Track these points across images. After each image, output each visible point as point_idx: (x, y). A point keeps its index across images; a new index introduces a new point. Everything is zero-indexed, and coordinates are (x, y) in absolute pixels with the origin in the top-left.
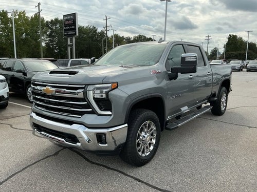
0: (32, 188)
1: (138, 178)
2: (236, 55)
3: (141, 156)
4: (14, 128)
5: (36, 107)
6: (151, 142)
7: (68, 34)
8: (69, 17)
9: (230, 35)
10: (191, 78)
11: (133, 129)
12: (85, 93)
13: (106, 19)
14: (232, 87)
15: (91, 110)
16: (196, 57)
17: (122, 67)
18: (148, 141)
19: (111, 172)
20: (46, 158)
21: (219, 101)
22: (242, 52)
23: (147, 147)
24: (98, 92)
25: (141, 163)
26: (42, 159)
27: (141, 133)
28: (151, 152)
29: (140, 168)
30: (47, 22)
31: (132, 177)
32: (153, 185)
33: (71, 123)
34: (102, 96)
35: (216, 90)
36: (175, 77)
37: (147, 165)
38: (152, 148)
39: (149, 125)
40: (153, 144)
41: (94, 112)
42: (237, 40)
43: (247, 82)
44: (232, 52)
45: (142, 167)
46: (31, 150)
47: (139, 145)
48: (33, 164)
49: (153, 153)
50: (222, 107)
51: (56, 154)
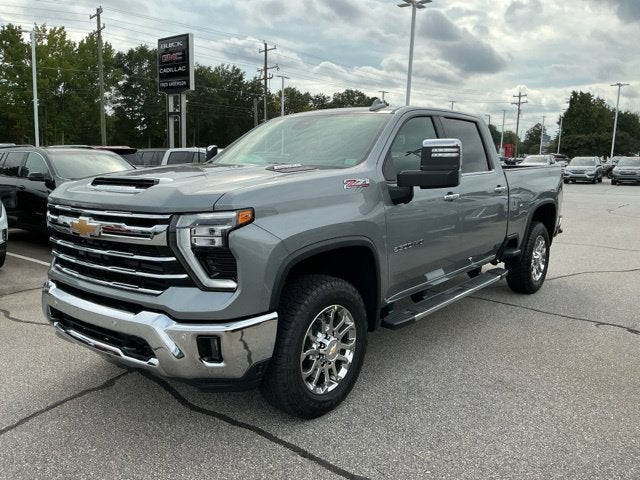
0: (36, 469)
1: (303, 447)
2: (588, 144)
3: (314, 393)
4: (12, 319)
5: (57, 269)
6: (341, 358)
7: (169, 87)
8: (171, 45)
9: (574, 94)
10: (451, 200)
11: (293, 325)
12: (171, 235)
13: (266, 50)
14: (562, 221)
15: (185, 276)
16: (457, 147)
17: (272, 169)
18: (334, 355)
19: (236, 431)
20: (81, 394)
21: (527, 257)
22: (603, 136)
23: (330, 371)
24: (204, 231)
25: (314, 409)
26: (71, 398)
27: (315, 334)
28: (342, 382)
29: (310, 423)
30: (120, 55)
31: (287, 445)
32: (339, 465)
33: (135, 308)
34: (213, 242)
35: (518, 229)
36: (408, 197)
37: (331, 416)
38: (343, 372)
39: (336, 315)
40: (345, 362)
41: (192, 282)
42: (591, 104)
43: (609, 211)
44: (579, 136)
45: (317, 421)
46: (47, 375)
47: (307, 364)
48: (48, 409)
49: (348, 385)
50: (534, 271)
51: (109, 384)
